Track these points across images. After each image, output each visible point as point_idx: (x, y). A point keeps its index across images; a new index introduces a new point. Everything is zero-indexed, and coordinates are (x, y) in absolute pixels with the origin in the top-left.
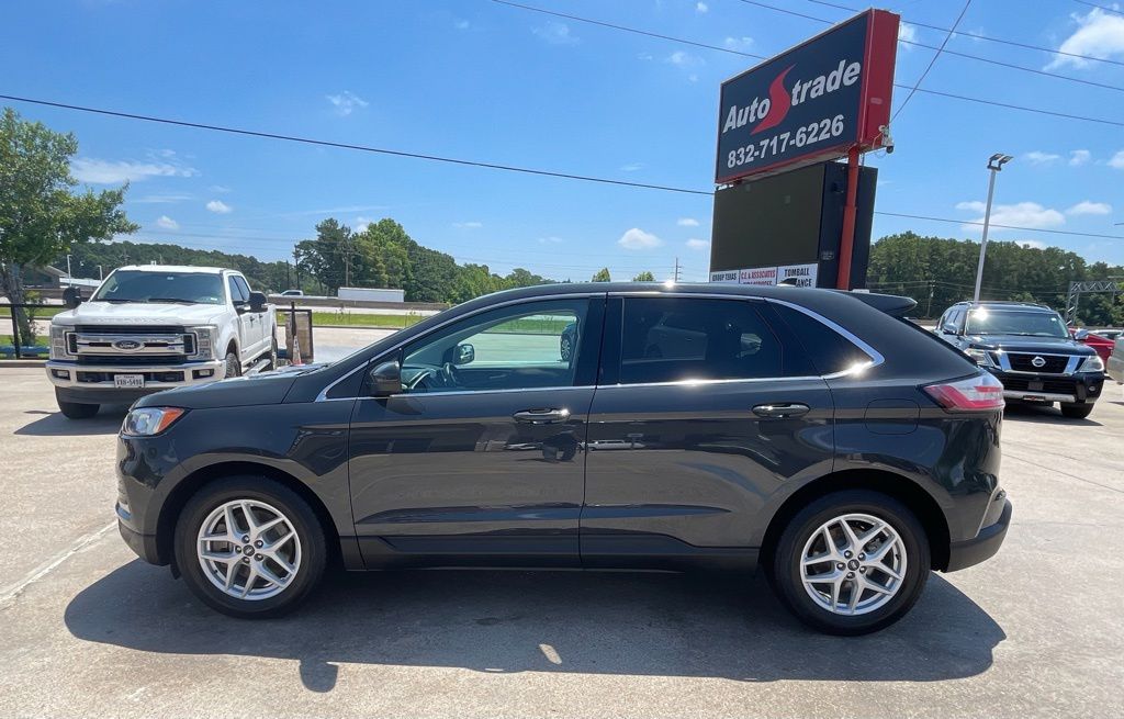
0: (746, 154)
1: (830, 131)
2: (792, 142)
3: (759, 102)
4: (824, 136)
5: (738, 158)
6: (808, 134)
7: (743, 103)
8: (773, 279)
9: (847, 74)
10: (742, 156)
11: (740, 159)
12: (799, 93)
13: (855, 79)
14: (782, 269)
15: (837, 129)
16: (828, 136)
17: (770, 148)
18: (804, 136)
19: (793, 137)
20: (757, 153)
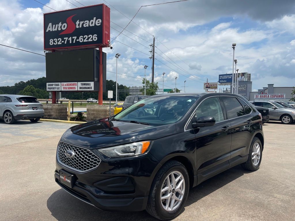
0: (58, 41)
1: (92, 39)
2: (78, 40)
3: (62, 24)
4: (90, 40)
5: (54, 42)
6: (84, 39)
7: (55, 23)
8: (76, 87)
9: (97, 22)
10: (56, 41)
11: (55, 43)
12: (79, 24)
13: (100, 24)
14: (79, 83)
15: (95, 39)
16: (92, 40)
17: (68, 41)
18: (82, 39)
19: (78, 38)
20: (63, 42)
